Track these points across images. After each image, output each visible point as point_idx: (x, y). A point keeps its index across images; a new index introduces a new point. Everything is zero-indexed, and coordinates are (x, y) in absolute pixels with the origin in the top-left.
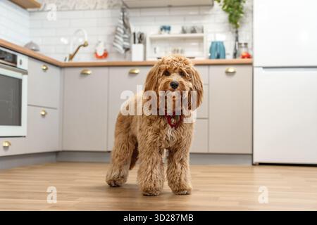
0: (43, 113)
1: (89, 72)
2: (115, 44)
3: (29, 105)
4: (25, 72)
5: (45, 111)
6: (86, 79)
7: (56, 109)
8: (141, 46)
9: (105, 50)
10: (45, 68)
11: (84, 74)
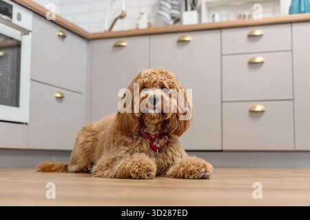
0: (59, 95)
1: (124, 44)
2: (160, 12)
3: (32, 80)
4: (25, 32)
5: (61, 93)
6: (121, 52)
7: (80, 93)
9: (149, 24)
10: (61, 34)
11: (118, 46)
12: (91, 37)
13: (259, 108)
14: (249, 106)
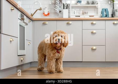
1: (47, 23)
2: (55, 9)
4: (27, 24)
8: (67, 10)
9: (48, 12)
11: (44, 24)
12: (34, 20)
13: (94, 48)
14: (91, 47)
